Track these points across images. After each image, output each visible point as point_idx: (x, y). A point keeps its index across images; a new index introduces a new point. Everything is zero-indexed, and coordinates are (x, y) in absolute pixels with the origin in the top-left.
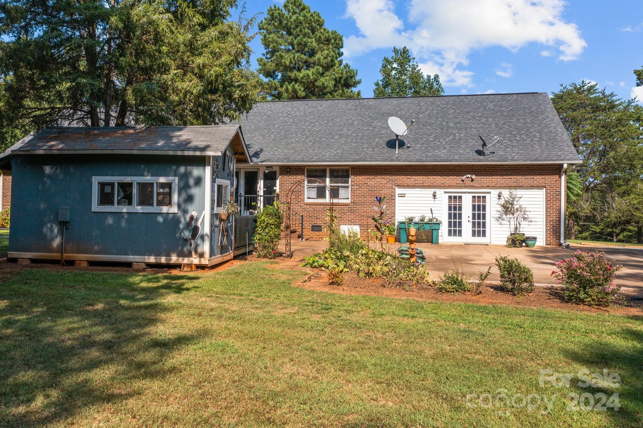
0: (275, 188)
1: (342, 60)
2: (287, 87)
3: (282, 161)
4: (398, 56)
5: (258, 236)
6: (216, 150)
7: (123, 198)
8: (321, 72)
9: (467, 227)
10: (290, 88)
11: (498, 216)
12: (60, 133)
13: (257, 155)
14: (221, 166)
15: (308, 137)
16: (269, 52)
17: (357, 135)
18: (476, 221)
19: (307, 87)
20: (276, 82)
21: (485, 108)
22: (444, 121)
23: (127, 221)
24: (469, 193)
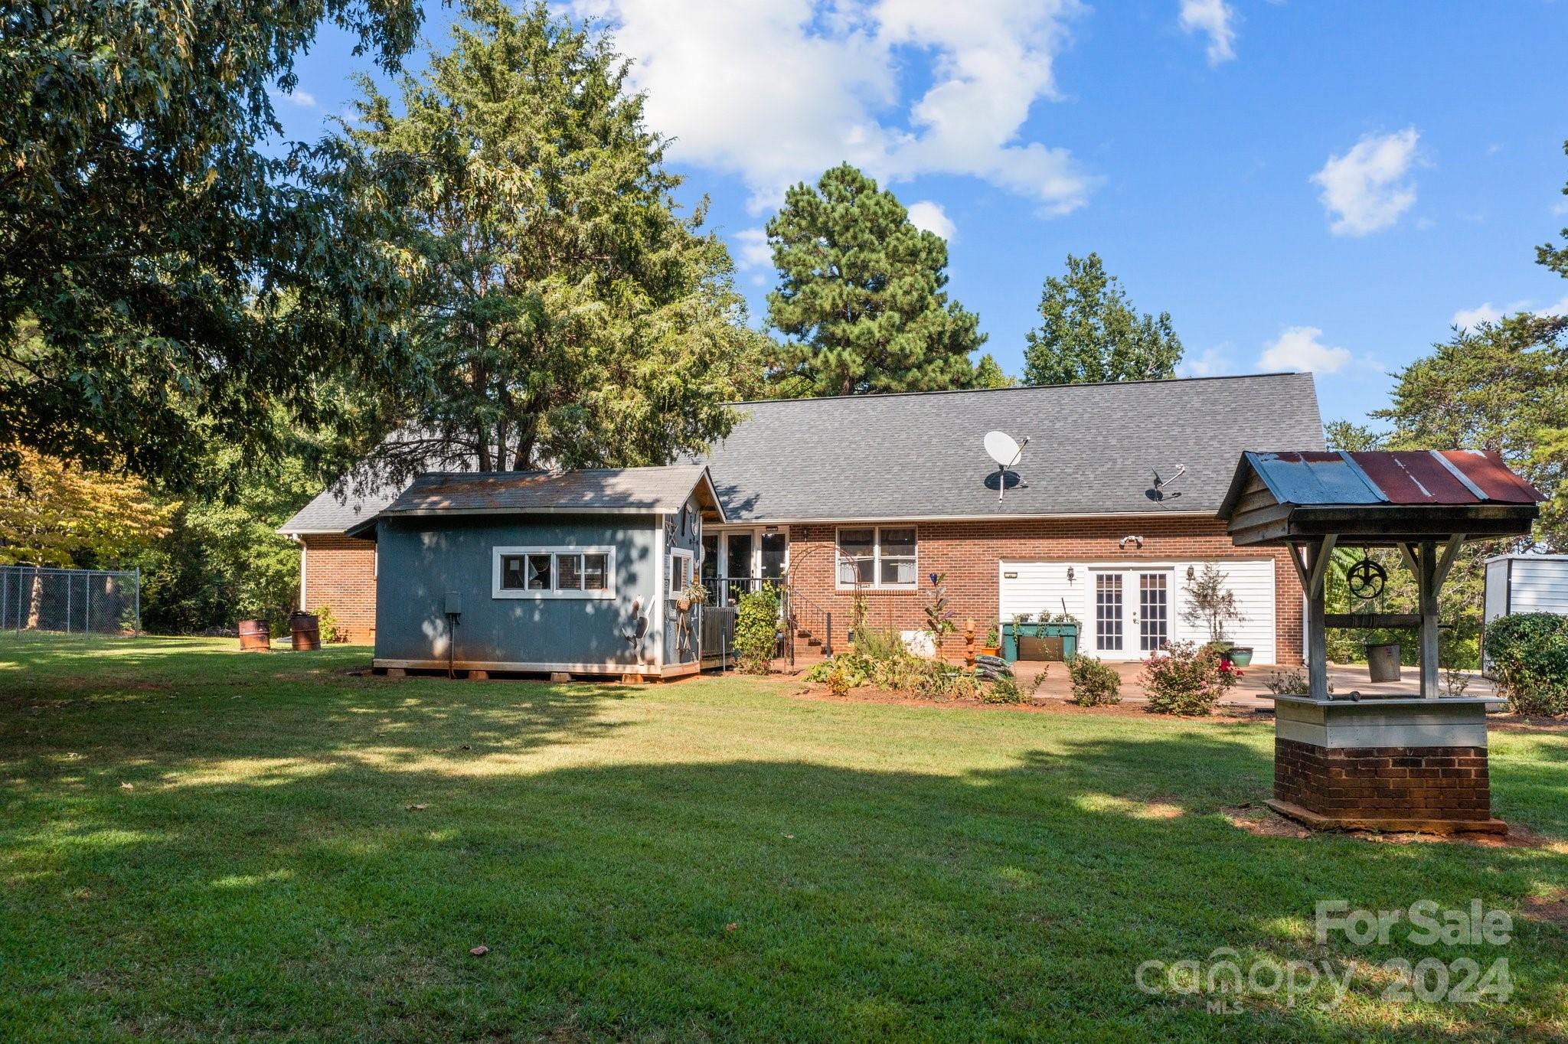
0: (782, 565)
1: (946, 293)
2: (826, 357)
3: (794, 516)
4: (1079, 275)
5: (739, 639)
6: (670, 505)
7: (536, 578)
8: (898, 323)
9: (1132, 632)
10: (832, 358)
11: (1187, 611)
12: (442, 483)
13: (748, 505)
14: (678, 528)
15: (843, 470)
16: (791, 282)
17: (934, 465)
18: (1149, 620)
19: (870, 355)
20: (804, 346)
21: (1183, 408)
22: (1100, 433)
23: (542, 612)
24: (1134, 569)
